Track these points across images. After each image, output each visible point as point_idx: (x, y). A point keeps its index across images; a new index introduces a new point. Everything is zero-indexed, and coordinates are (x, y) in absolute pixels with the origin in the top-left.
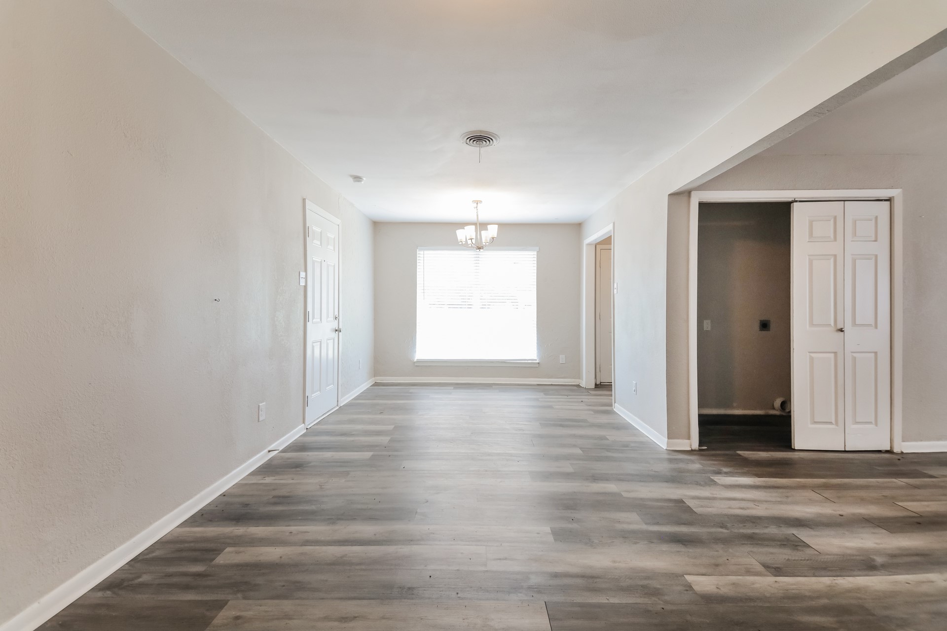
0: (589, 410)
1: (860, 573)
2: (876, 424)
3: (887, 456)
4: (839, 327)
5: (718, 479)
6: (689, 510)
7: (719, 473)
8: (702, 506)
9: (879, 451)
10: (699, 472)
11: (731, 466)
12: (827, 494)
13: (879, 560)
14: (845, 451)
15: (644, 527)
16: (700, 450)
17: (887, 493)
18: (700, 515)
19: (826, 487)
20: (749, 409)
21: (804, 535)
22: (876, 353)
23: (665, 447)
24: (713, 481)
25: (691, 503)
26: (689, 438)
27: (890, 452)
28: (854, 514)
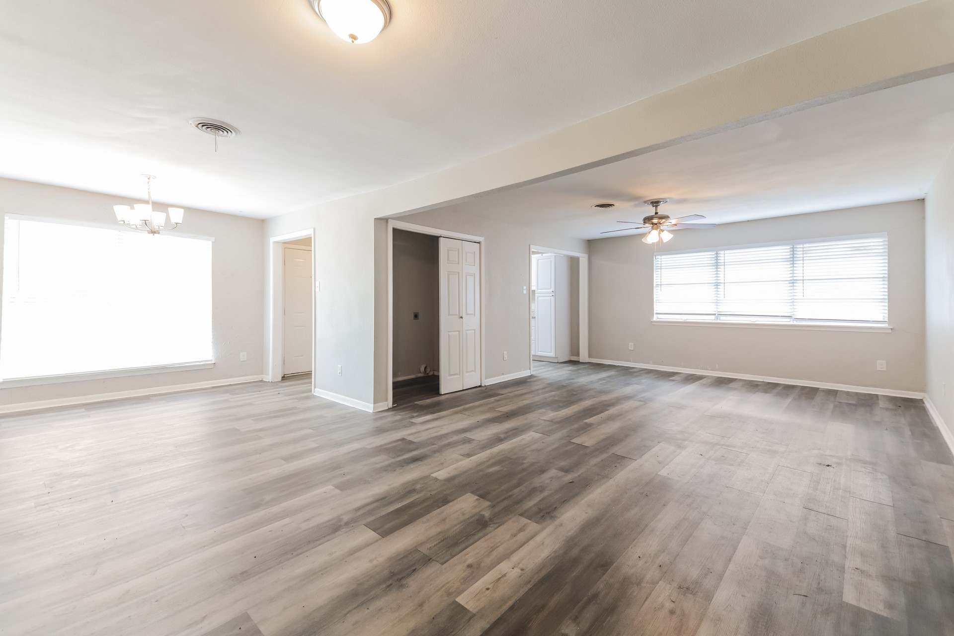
0: (292, 399)
1: (499, 444)
2: (475, 372)
3: (479, 388)
4: (461, 316)
5: (414, 420)
6: (411, 442)
7: (413, 417)
8: (416, 438)
9: (476, 387)
10: (401, 420)
11: (416, 412)
12: (467, 413)
13: (502, 436)
14: (463, 390)
15: (393, 460)
16: (393, 407)
17: (490, 406)
18: (419, 443)
19: (466, 410)
20: (407, 376)
21: (469, 435)
22: (475, 330)
23: (371, 411)
24: (412, 422)
25: (410, 438)
26: (387, 400)
27: (480, 386)
28: (483, 419)
